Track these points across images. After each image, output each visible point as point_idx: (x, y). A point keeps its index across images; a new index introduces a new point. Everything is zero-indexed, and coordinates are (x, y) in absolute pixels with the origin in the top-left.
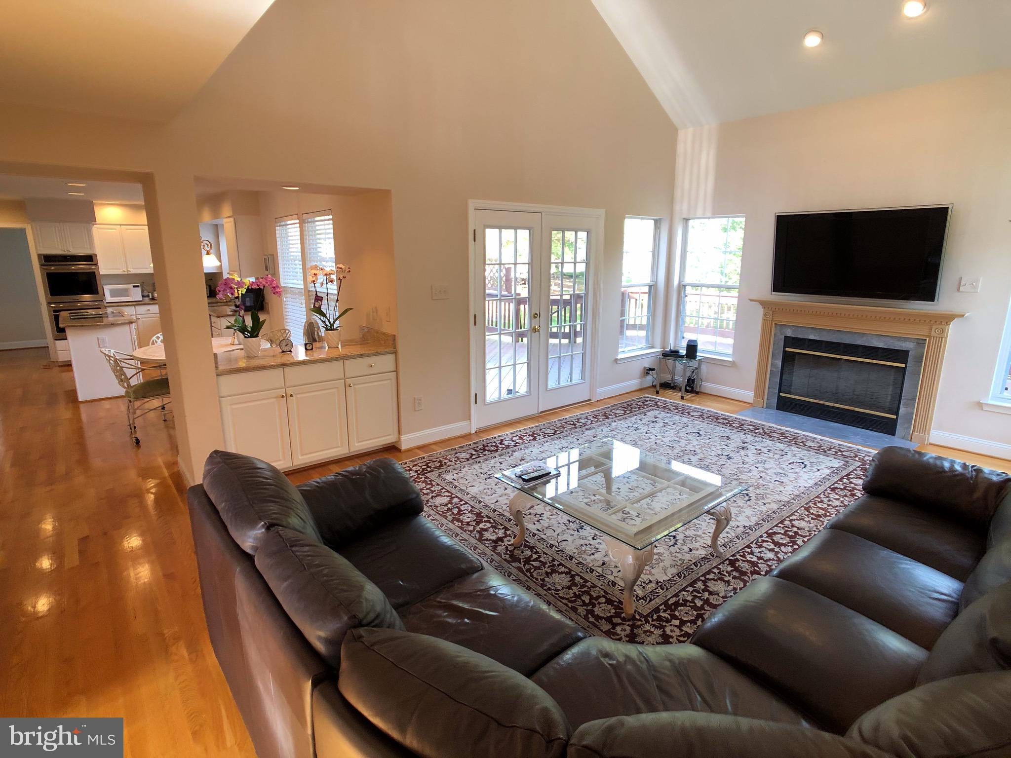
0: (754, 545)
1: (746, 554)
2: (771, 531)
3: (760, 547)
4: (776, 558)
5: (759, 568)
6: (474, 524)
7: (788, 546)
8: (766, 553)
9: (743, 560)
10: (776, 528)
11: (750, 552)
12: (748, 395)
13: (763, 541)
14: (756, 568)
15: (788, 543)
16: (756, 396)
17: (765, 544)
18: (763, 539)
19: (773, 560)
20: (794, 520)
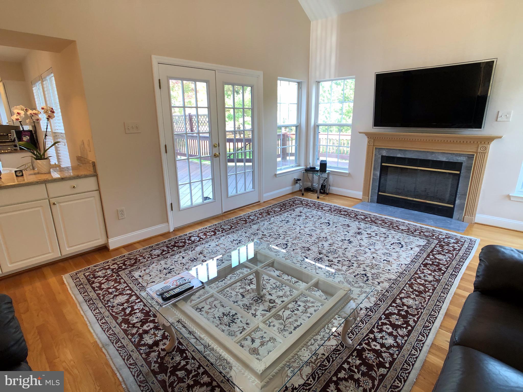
0: (375, 330)
1: (370, 341)
2: (387, 312)
3: (381, 331)
4: (395, 344)
5: (384, 359)
6: (139, 326)
7: (403, 328)
8: (386, 339)
9: (369, 350)
10: (390, 308)
11: (373, 338)
12: (359, 194)
13: (383, 324)
14: (381, 359)
15: (403, 324)
16: (364, 194)
17: (384, 327)
18: (382, 321)
19: (394, 346)
20: (403, 298)
